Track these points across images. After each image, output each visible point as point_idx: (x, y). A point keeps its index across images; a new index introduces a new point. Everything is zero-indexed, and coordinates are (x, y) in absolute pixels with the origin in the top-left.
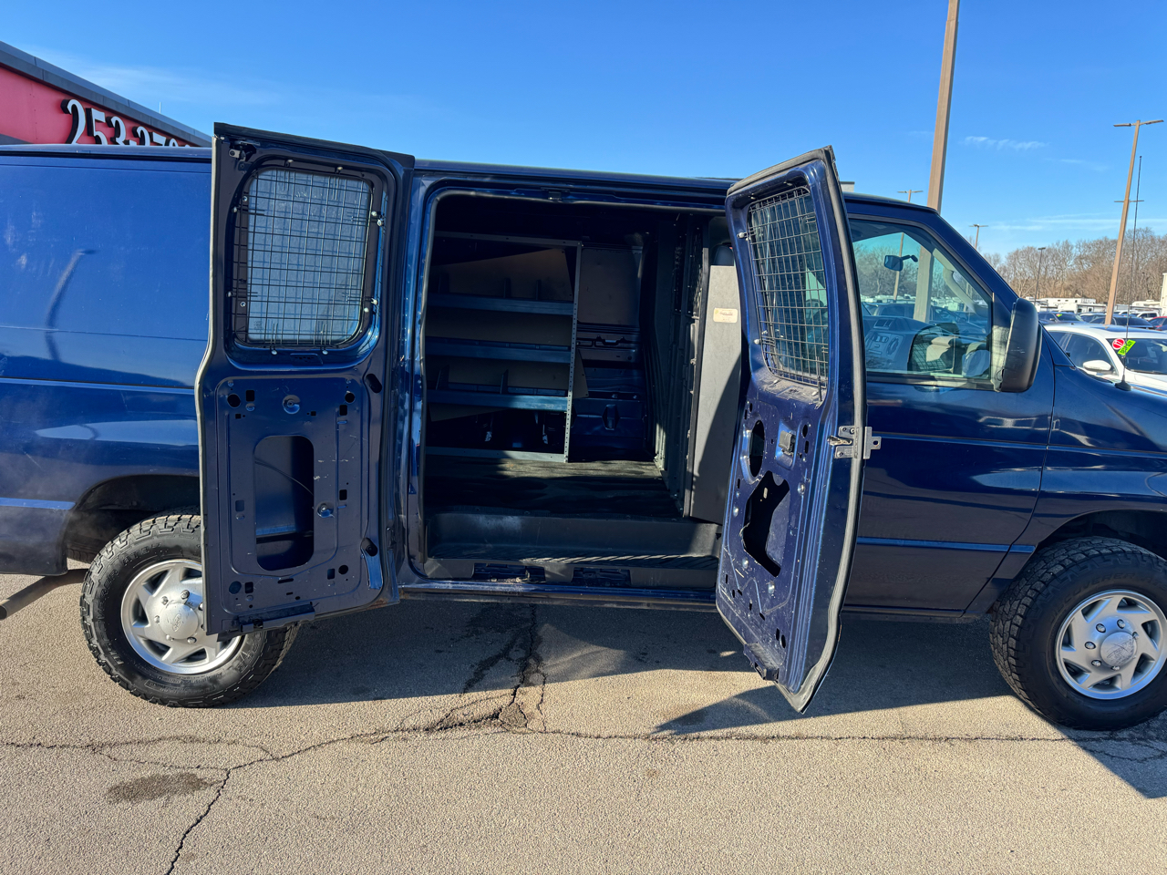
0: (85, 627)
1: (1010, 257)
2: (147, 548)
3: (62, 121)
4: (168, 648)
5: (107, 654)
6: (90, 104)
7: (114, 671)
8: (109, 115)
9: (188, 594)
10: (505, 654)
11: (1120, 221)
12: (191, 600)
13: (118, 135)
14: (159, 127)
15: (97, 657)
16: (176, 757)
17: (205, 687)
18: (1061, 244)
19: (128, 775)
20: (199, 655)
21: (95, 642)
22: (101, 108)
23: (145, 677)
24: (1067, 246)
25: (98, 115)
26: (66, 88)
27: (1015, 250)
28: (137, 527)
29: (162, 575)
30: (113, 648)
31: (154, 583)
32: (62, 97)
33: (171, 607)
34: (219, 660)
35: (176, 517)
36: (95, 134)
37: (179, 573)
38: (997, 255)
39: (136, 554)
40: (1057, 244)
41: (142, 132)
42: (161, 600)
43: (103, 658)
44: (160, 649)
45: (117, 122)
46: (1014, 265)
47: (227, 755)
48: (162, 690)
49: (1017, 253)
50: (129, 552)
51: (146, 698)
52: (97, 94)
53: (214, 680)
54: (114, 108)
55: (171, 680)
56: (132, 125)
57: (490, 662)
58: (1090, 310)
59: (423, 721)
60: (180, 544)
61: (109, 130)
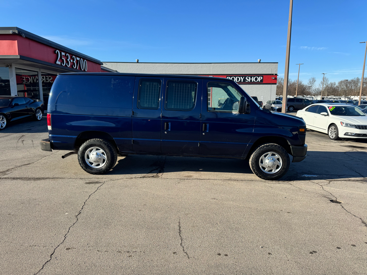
0: (78, 159)
1: (339, 83)
2: (90, 145)
3: (54, 56)
4: (93, 163)
5: (82, 164)
6: (61, 51)
7: (84, 168)
8: (66, 53)
9: (97, 153)
10: (157, 169)
11: (362, 71)
12: (98, 154)
13: (68, 58)
14: (78, 56)
15: (80, 165)
16: (96, 180)
17: (100, 170)
18: (356, 78)
19: (88, 182)
20: (99, 165)
21: (80, 162)
22: (64, 52)
23: (89, 169)
24: (358, 79)
25: (63, 54)
26: (55, 47)
27: (341, 80)
28: (88, 141)
29: (92, 150)
30: (83, 163)
31: (91, 151)
32: (54, 50)
33: (94, 155)
34: (102, 165)
35: (95, 139)
36: (62, 58)
37: (95, 149)
38: (335, 83)
39: (88, 146)
40: (355, 79)
41: (74, 57)
42: (92, 154)
43: (82, 165)
44: (92, 163)
45: (68, 55)
46: (340, 86)
47: (104, 180)
48: (92, 171)
49: (341, 82)
50: (86, 145)
51: (89, 173)
52: (63, 48)
53: (101, 169)
54: (67, 51)
55: (93, 169)
56: (71, 55)
57: (154, 170)
58: (364, 99)
59: (139, 177)
60: (96, 144)
61: (65, 57)
